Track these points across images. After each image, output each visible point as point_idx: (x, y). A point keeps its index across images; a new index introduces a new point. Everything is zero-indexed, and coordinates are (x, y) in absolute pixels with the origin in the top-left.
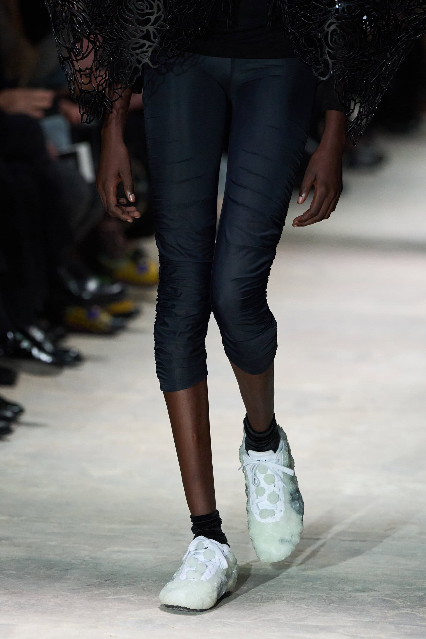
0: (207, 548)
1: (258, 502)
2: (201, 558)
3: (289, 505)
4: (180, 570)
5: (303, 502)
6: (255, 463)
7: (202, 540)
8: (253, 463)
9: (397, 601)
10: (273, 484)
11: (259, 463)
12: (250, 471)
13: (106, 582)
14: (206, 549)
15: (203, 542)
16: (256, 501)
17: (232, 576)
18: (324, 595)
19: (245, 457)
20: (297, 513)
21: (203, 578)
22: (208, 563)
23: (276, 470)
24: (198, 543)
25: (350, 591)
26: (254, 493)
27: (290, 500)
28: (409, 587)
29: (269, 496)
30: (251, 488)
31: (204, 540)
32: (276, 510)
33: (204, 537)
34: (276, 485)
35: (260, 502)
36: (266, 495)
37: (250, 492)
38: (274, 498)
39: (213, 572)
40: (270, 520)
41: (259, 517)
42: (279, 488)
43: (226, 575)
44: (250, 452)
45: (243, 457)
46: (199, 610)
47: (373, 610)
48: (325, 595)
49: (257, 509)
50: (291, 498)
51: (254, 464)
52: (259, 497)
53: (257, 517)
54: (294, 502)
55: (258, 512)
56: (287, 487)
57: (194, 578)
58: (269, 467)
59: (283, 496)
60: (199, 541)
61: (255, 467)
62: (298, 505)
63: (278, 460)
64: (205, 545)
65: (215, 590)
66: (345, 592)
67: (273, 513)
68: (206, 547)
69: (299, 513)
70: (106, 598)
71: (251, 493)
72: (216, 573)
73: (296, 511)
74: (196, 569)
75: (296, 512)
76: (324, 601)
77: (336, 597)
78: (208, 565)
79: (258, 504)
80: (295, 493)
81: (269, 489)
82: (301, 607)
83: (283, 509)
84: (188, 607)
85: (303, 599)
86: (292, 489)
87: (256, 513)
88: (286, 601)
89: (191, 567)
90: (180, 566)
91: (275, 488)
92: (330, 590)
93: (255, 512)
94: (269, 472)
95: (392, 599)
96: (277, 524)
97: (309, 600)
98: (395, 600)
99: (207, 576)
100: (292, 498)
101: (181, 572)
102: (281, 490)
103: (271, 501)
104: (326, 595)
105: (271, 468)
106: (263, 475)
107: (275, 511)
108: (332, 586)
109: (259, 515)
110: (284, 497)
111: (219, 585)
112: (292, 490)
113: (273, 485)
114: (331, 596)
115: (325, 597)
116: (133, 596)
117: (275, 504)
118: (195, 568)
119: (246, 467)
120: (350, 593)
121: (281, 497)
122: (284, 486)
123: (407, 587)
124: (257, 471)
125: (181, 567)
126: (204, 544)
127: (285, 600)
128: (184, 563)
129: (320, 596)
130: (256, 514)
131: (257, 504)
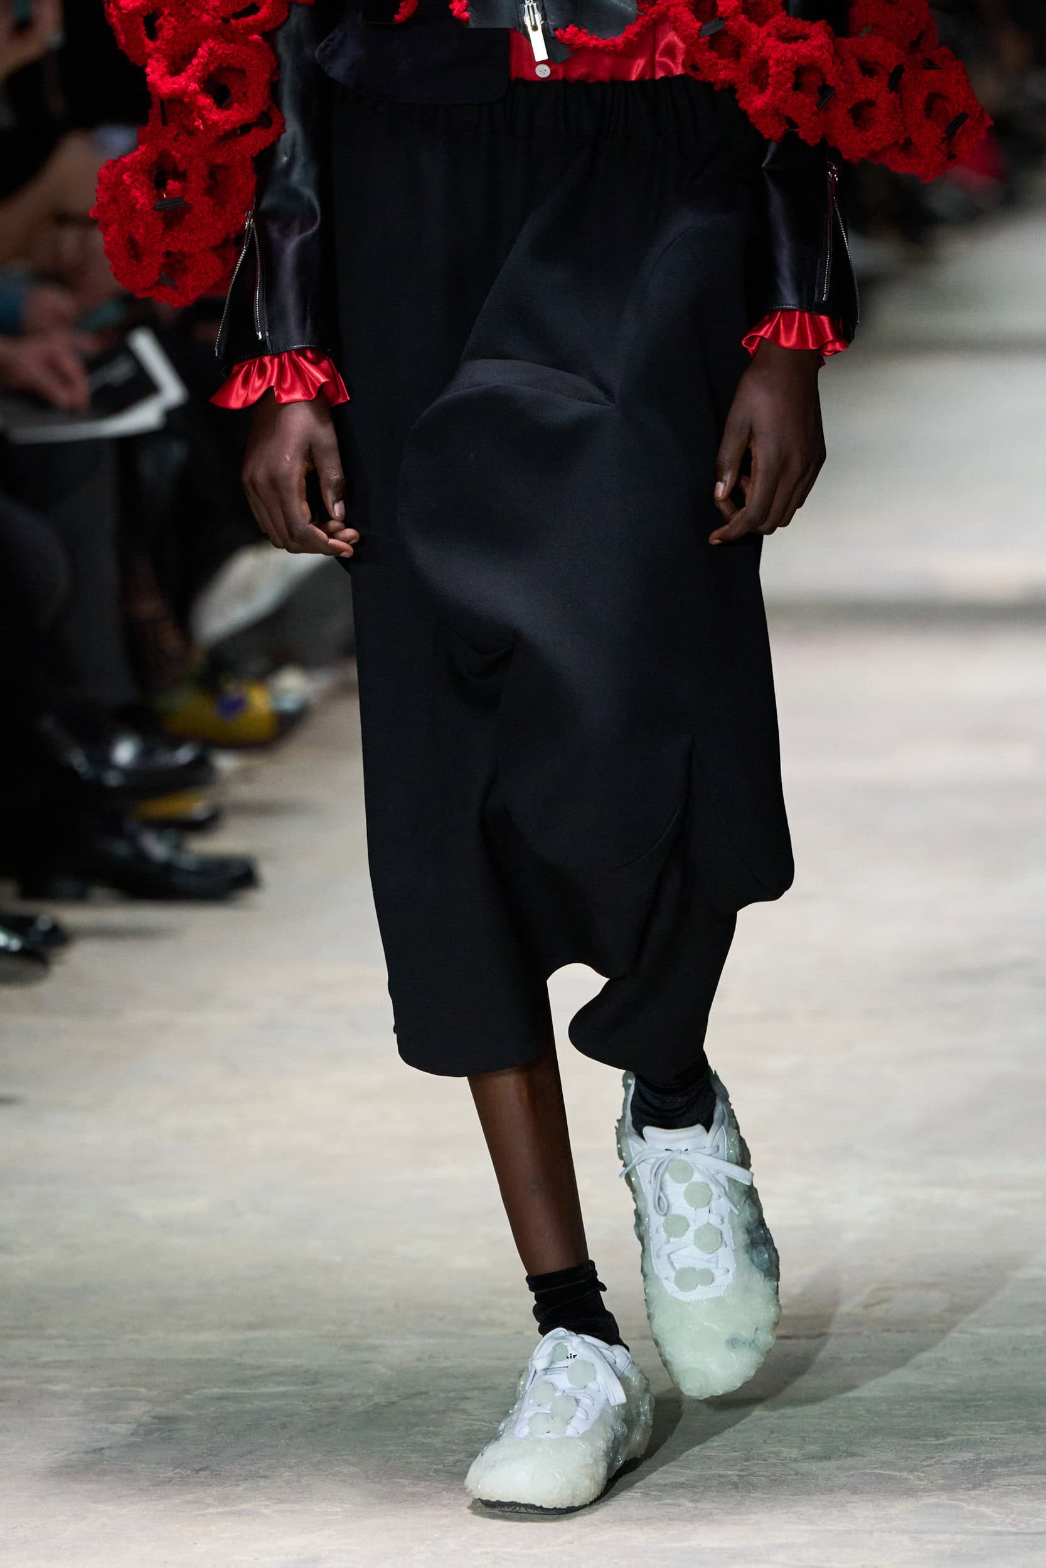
0: (574, 1356)
1: (671, 1251)
2: (562, 1381)
3: (745, 1258)
4: (512, 1414)
5: (775, 1250)
6: (663, 1157)
7: (563, 1338)
8: (657, 1158)
9: (911, 1477)
10: (705, 1206)
11: (671, 1157)
12: (651, 1177)
13: (197, 1473)
14: (573, 1360)
15: (565, 1344)
16: (667, 1249)
17: (639, 1420)
18: (730, 1473)
19: (634, 1144)
20: (765, 1276)
21: (570, 1431)
22: (580, 1393)
23: (712, 1172)
24: (554, 1348)
25: (795, 1460)
26: (662, 1229)
27: (747, 1246)
28: (938, 1440)
29: (699, 1234)
30: (651, 1217)
31: (567, 1339)
32: (716, 1268)
33: (566, 1331)
34: (714, 1210)
35: (676, 1251)
36: (690, 1234)
37: (649, 1227)
38: (710, 1239)
39: (594, 1415)
40: (700, 1294)
41: (675, 1286)
42: (721, 1215)
43: (625, 1420)
44: (648, 1131)
45: (628, 1145)
46: (565, 1509)
47: (854, 1502)
48: (733, 1473)
49: (669, 1267)
50: (748, 1238)
51: (660, 1159)
52: (672, 1240)
53: (670, 1288)
54: (756, 1248)
55: (672, 1274)
56: (739, 1214)
57: (548, 1432)
58: (695, 1165)
59: (731, 1234)
60: (557, 1342)
61: (664, 1166)
62: (767, 1256)
63: (716, 1149)
64: (569, 1348)
65: (600, 1458)
66: (781, 1463)
67: (708, 1277)
68: (572, 1355)
69: (769, 1276)
70: (202, 1512)
71: (652, 1230)
72: (600, 1417)
73: (763, 1270)
74: (551, 1409)
75: (763, 1275)
76: (732, 1487)
77: (763, 1476)
78: (579, 1398)
79: (671, 1255)
80: (757, 1227)
81: (699, 1218)
82: (679, 1506)
83: (732, 1266)
84: (538, 1504)
85: (681, 1485)
86: (752, 1217)
87: (666, 1278)
88: (642, 1493)
89: (539, 1405)
90: (514, 1404)
91: (711, 1215)
92: (747, 1460)
93: (665, 1276)
94: (697, 1177)
95: (898, 1474)
96: (718, 1301)
97: (698, 1487)
98: (905, 1474)
99: (579, 1425)
100: (752, 1241)
101: (518, 1419)
102: (726, 1220)
103: (702, 1247)
104: (737, 1473)
105: (700, 1167)
106: (684, 1186)
107: (714, 1271)
108: (749, 1449)
109: (675, 1283)
110: (734, 1237)
111: (611, 1445)
112: (751, 1220)
113: (707, 1209)
114: (749, 1475)
115: (736, 1479)
116: (267, 1503)
117: (713, 1255)
118: (549, 1407)
119: (637, 1167)
120: (794, 1465)
121: (726, 1238)
122: (731, 1211)
123: (933, 1442)
124: (667, 1177)
125: (516, 1406)
126: (566, 1347)
127: (639, 1490)
128: (523, 1397)
129: (721, 1476)
130: (666, 1281)
131: (669, 1256)
